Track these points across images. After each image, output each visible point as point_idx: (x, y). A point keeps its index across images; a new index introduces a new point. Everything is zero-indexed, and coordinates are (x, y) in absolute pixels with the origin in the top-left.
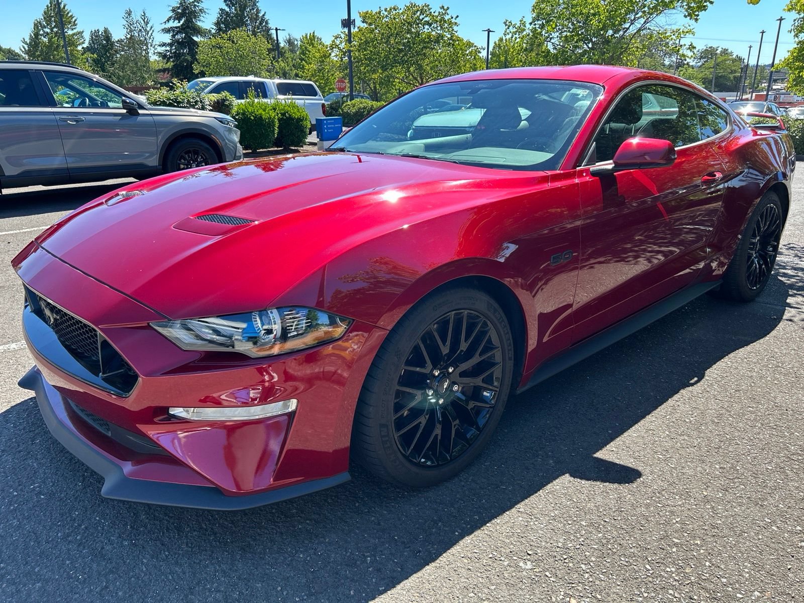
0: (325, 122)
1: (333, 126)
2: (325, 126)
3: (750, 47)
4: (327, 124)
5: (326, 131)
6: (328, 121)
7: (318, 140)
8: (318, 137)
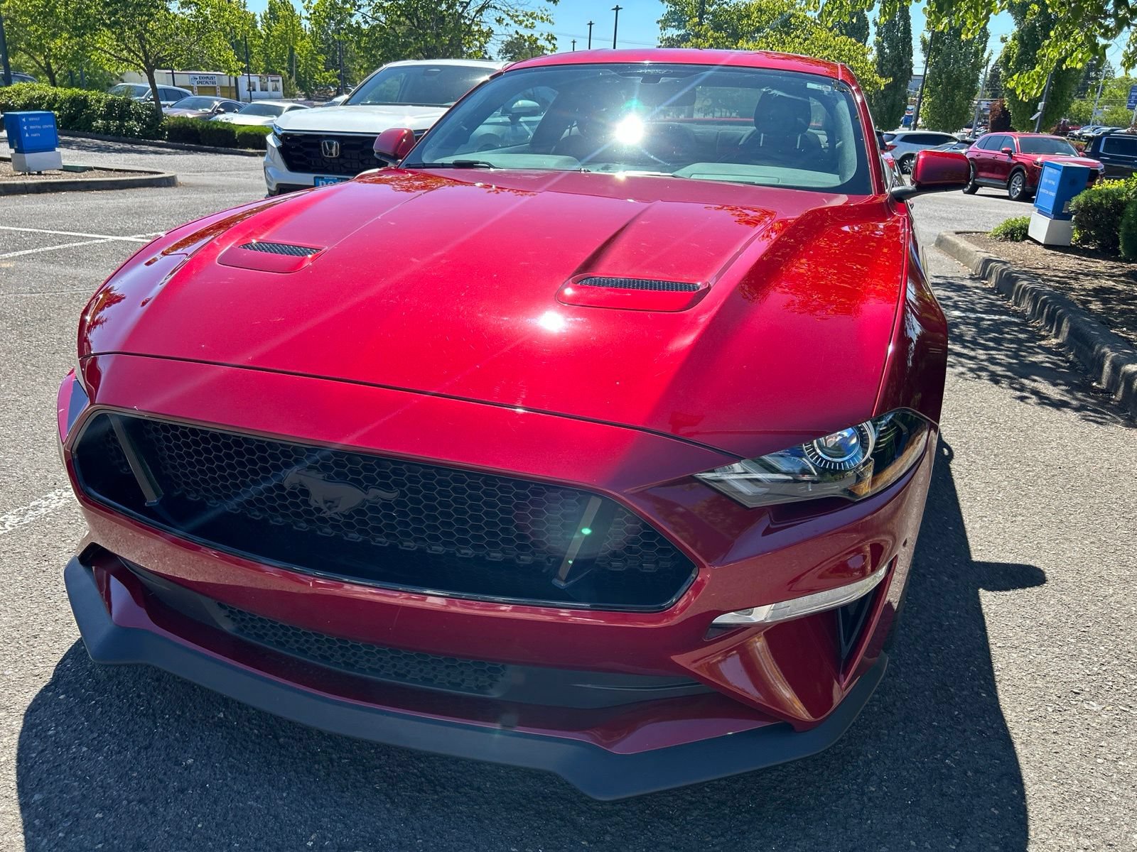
0: (24, 120)
1: (39, 127)
2: (25, 128)
3: (574, 42)
4: (28, 123)
5: (27, 135)
6: (30, 119)
7: (13, 151)
8: (11, 147)
